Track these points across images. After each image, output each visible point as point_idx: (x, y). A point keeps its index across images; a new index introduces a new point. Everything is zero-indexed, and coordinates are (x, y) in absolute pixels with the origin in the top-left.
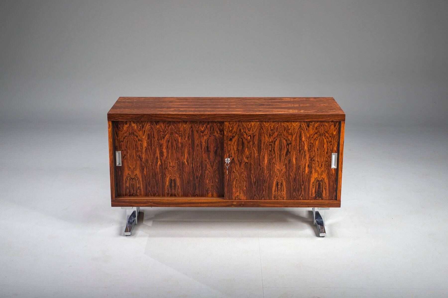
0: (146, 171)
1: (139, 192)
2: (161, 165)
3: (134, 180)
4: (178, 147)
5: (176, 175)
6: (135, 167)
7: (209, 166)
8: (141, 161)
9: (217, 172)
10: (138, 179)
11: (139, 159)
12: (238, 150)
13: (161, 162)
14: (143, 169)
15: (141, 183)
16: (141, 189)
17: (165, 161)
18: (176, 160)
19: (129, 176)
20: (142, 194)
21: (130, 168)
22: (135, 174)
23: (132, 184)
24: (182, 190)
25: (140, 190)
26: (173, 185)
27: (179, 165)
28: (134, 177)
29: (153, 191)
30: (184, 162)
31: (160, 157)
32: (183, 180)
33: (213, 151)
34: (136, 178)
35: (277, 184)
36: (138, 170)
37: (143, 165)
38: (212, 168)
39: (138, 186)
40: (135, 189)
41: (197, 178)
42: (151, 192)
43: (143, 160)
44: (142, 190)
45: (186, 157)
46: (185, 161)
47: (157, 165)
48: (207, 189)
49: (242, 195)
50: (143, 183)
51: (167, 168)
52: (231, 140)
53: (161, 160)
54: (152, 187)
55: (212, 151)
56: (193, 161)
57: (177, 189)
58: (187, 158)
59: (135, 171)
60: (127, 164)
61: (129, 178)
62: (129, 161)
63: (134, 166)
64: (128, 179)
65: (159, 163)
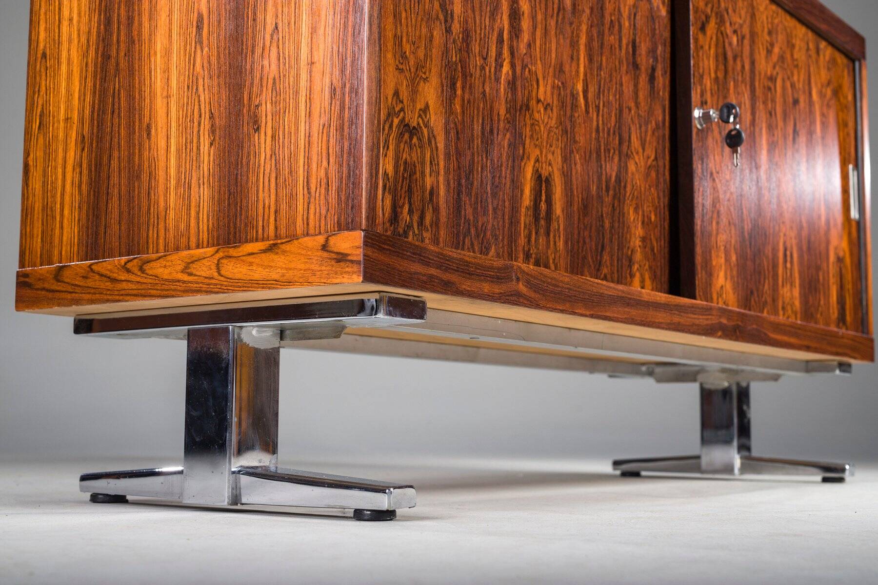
0: (463, 100)
1: (431, 226)
2: (512, 84)
3: (415, 140)
4: (564, 9)
5: (553, 153)
6: (426, 55)
7: (637, 138)
8: (448, 30)
9: (653, 174)
10: (432, 137)
11: (441, 17)
12: (717, 78)
13: (513, 65)
14: (453, 86)
15: (442, 163)
16: (438, 203)
17: (524, 67)
18: (554, 76)
19: (400, 106)
20: (441, 240)
21: (404, 56)
22: (423, 107)
23: (405, 163)
24: (566, 243)
25: (436, 210)
26: (543, 206)
27: (563, 105)
28: (415, 124)
29: (480, 224)
30: (578, 93)
31: (511, 39)
32: (572, 192)
33: (646, 70)
34: (425, 131)
35: (785, 255)
36: (434, 80)
37: (454, 59)
38: (644, 149)
39: (429, 181)
40: (416, 198)
41: (607, 190)
42: (473, 231)
43: (456, 27)
44: (443, 212)
45: (582, 69)
46: (580, 87)
47: (498, 80)
48: (630, 253)
49: (729, 286)
50: (447, 172)
51: (528, 108)
52: (703, 28)
53: (512, 54)
54: (476, 203)
55: (643, 68)
56: (600, 98)
57: (555, 236)
58: (585, 75)
59: (422, 83)
60: (396, 28)
61: (396, 121)
62: (404, 15)
63: (421, 53)
64: (391, 127)
65: (506, 68)
